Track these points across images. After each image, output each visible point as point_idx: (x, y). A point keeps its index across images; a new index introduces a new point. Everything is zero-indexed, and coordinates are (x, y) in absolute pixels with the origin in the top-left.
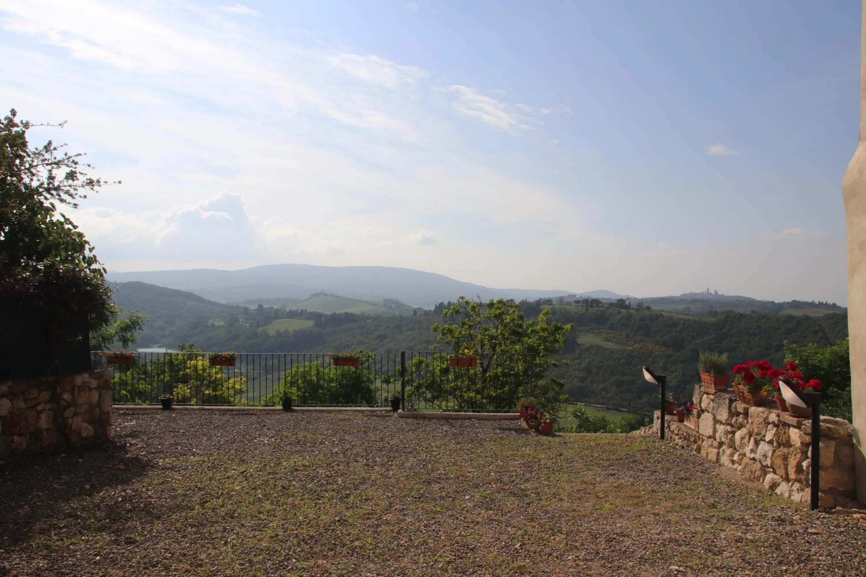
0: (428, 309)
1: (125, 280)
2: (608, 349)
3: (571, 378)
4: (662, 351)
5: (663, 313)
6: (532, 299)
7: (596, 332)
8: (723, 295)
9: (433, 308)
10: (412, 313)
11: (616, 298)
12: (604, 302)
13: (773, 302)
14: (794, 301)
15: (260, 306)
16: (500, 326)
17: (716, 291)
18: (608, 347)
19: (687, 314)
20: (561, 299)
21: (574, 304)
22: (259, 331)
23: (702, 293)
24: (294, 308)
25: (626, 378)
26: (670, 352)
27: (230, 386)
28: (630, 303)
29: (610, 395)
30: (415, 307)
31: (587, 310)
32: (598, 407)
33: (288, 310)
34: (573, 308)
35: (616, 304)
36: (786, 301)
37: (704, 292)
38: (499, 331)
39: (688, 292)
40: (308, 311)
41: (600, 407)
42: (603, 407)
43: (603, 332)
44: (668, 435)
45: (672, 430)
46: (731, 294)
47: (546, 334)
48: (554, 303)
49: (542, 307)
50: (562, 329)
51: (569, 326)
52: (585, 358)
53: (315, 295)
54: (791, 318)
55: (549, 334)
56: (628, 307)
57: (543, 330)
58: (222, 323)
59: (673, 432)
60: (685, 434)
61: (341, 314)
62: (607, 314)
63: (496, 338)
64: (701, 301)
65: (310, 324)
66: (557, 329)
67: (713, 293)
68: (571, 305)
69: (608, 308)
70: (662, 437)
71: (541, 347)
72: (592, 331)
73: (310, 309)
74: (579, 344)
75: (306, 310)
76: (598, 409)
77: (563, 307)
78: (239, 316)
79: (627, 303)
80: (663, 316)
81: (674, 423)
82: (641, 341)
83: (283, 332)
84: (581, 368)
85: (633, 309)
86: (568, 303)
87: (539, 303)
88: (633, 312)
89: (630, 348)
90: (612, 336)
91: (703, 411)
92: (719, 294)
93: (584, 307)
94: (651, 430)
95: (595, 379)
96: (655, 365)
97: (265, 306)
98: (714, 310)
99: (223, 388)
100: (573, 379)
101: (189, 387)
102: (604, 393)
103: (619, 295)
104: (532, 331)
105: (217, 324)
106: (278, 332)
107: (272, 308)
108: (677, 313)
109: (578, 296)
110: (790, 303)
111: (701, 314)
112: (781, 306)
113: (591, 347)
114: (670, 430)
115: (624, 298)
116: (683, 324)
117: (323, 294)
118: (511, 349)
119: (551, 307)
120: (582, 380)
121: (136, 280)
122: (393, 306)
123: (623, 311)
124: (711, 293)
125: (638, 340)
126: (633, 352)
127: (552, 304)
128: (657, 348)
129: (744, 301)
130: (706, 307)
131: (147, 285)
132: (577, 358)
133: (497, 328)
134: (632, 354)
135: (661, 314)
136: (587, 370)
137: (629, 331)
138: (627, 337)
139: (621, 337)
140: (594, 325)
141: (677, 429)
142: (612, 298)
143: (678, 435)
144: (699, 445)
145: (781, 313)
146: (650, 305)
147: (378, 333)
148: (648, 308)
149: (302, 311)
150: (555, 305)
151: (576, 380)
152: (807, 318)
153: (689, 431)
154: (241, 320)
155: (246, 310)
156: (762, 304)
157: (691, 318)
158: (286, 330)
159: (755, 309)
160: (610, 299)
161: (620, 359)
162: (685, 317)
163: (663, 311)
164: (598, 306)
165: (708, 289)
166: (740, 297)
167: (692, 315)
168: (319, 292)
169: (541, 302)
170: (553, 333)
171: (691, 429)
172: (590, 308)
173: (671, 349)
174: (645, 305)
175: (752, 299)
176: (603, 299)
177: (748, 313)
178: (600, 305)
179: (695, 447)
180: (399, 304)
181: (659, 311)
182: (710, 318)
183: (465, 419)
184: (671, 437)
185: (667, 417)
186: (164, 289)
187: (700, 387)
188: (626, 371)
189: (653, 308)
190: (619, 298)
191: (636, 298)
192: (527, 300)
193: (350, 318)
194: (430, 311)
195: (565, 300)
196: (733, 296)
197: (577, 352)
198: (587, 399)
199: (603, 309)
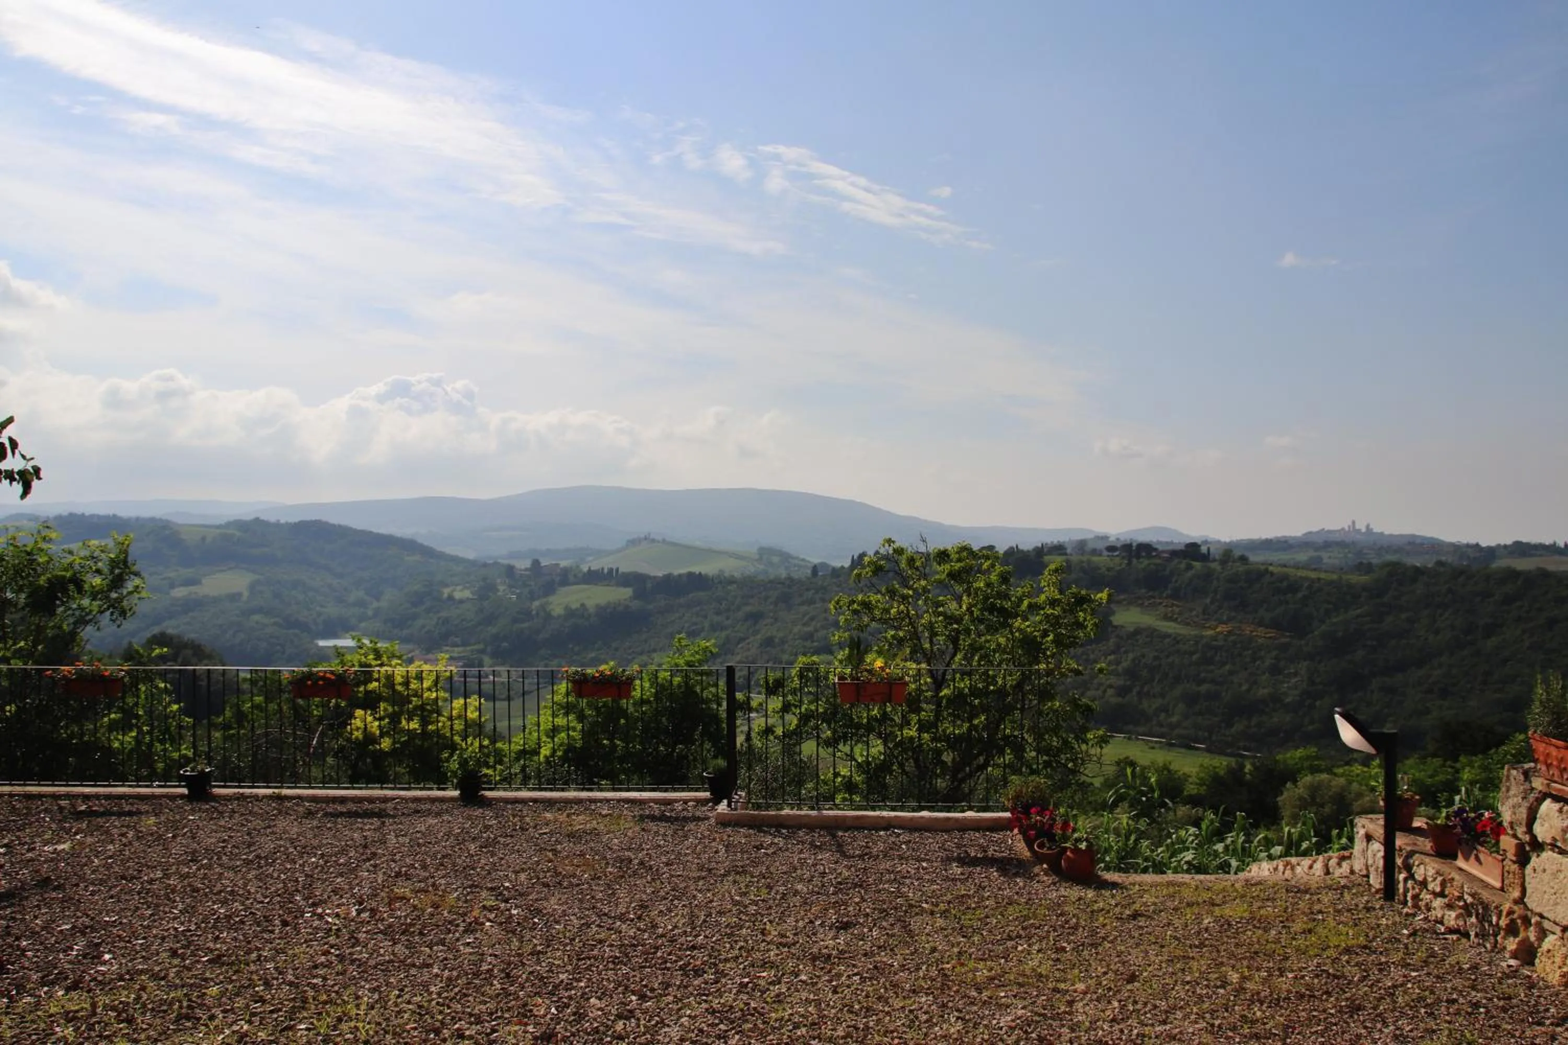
0: (837, 564)
1: (294, 519)
2: (1169, 636)
3: (1102, 688)
4: (1270, 638)
5: (1271, 568)
6: (1028, 544)
7: (1146, 604)
8: (1382, 534)
9: (847, 564)
10: (809, 572)
11: (1182, 541)
12: (1160, 548)
13: (1477, 545)
14: (1518, 544)
15: (536, 563)
16: (964, 598)
17: (1368, 527)
18: (1170, 631)
19: (1315, 570)
20: (1081, 545)
21: (1106, 553)
22: (533, 607)
23: (1343, 529)
24: (595, 565)
25: (1204, 688)
26: (1283, 640)
27: (455, 713)
28: (1209, 549)
29: (1174, 719)
30: (816, 560)
31: (1129, 563)
32: (1152, 741)
33: (585, 569)
34: (1103, 560)
35: (1181, 551)
36: (1502, 544)
37: (1347, 529)
38: (964, 607)
39: (1315, 529)
40: (620, 571)
41: (1156, 742)
42: (1161, 742)
43: (1160, 603)
44: (1406, 890)
45: (1419, 878)
46: (1396, 532)
47: (1057, 611)
48: (1069, 551)
49: (1047, 558)
50: (1090, 601)
51: (1103, 596)
52: (1126, 652)
53: (633, 542)
54: (1512, 575)
55: (1064, 611)
56: (1205, 558)
57: (1053, 603)
58: (467, 594)
59: (1424, 884)
60: (1469, 900)
61: (680, 576)
62: (1167, 572)
63: (958, 620)
64: (1341, 544)
65: (624, 594)
66: (1081, 601)
67: (1364, 530)
68: (1100, 555)
69: (1168, 560)
70: (1389, 890)
71: (1049, 639)
72: (1140, 602)
73: (625, 567)
74: (1116, 627)
75: (617, 570)
76: (1151, 745)
77: (1085, 558)
78: (499, 581)
79: (1204, 549)
80: (1272, 574)
81: (1427, 860)
82: (1230, 620)
83: (577, 609)
84: (1120, 668)
85: (1214, 560)
86: (1094, 552)
87: (1040, 552)
88: (1215, 566)
89: (1210, 633)
90: (1177, 610)
91: (1538, 846)
92: (1375, 531)
93: (1123, 558)
94: (1345, 864)
95: (1146, 689)
96: (1258, 663)
97: (544, 562)
98: (1365, 561)
99: (442, 719)
100: (1105, 691)
101: (377, 716)
102: (1163, 716)
103: (1188, 536)
104: (1030, 606)
105: (458, 595)
106: (567, 608)
107: (557, 565)
108: (1297, 567)
109: (1112, 539)
110: (1510, 546)
111: (1342, 569)
112: (1492, 552)
113: (1138, 632)
114: (1411, 876)
115: (1199, 542)
116: (1310, 587)
117: (648, 539)
118: (988, 641)
119: (1064, 557)
120: (1122, 691)
121: (314, 519)
122: (776, 559)
123: (1197, 565)
124: (1359, 530)
125: (1225, 618)
126: (1216, 640)
127: (1066, 554)
128: (1261, 631)
129: (1422, 544)
130: (1350, 555)
131: (334, 525)
132: (1113, 652)
133: (959, 599)
134: (1215, 643)
135: (1267, 570)
136: (1131, 673)
137: (1208, 601)
138: (1204, 613)
139: (1194, 613)
140: (1143, 591)
141: (1440, 879)
142: (1176, 541)
143: (1442, 894)
144: (1526, 940)
145: (1494, 566)
146: (1247, 554)
147: (748, 609)
148: (1243, 559)
149: (611, 570)
150: (1071, 555)
151: (1110, 692)
152: (1544, 574)
153: (1485, 895)
154: (501, 588)
155: (510, 569)
156: (1457, 548)
157: (1323, 576)
158: (583, 605)
159: (1443, 558)
160: (1172, 543)
161: (1192, 654)
162: (1313, 575)
163: (1271, 564)
164: (1149, 556)
165: (1354, 522)
166: (1414, 536)
167: (1326, 571)
168: (642, 536)
169: (1045, 550)
170: (1071, 610)
171: (1487, 886)
172: (1135, 561)
173: (1288, 634)
174: (1237, 553)
175: (1437, 539)
176: (1159, 543)
177: (1430, 566)
178: (1154, 554)
179: (1512, 944)
180: (786, 557)
181: (1263, 564)
182: (1361, 575)
183: (877, 830)
184: (1416, 897)
185: (1401, 840)
186: (363, 532)
187: (1527, 775)
188: (1203, 675)
189: (1253, 558)
190: (1188, 541)
191: (1219, 542)
192: (1020, 547)
193: (697, 581)
194: (842, 567)
195: (1091, 546)
196: (1401, 536)
197: (1112, 641)
198: (1131, 727)
199: (1158, 561)
